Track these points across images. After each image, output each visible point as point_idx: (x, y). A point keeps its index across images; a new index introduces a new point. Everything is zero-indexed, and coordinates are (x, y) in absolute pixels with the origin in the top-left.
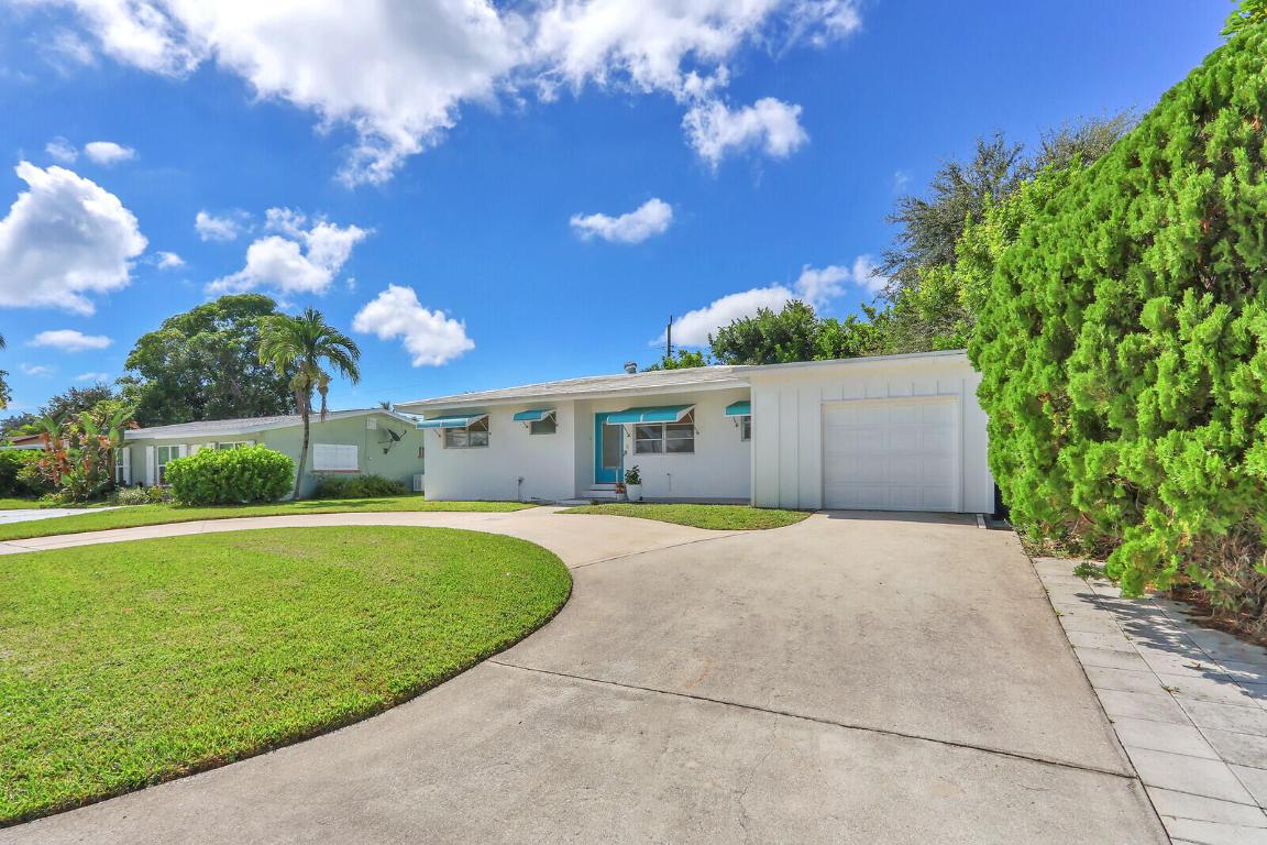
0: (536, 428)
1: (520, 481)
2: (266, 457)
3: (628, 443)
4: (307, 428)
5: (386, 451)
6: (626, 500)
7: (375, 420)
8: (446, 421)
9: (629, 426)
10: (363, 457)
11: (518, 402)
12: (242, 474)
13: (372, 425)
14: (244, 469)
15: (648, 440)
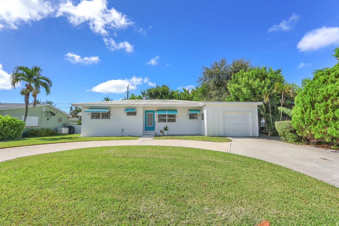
0: (129, 114)
1: (123, 130)
2: (14, 121)
3: (156, 119)
4: (27, 110)
5: (48, 119)
6: (164, 135)
7: (45, 108)
8: (97, 110)
9: (156, 114)
10: (40, 121)
11: (123, 106)
12: (3, 128)
13: (44, 110)
14: (4, 126)
15: (162, 119)
